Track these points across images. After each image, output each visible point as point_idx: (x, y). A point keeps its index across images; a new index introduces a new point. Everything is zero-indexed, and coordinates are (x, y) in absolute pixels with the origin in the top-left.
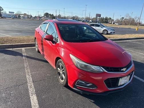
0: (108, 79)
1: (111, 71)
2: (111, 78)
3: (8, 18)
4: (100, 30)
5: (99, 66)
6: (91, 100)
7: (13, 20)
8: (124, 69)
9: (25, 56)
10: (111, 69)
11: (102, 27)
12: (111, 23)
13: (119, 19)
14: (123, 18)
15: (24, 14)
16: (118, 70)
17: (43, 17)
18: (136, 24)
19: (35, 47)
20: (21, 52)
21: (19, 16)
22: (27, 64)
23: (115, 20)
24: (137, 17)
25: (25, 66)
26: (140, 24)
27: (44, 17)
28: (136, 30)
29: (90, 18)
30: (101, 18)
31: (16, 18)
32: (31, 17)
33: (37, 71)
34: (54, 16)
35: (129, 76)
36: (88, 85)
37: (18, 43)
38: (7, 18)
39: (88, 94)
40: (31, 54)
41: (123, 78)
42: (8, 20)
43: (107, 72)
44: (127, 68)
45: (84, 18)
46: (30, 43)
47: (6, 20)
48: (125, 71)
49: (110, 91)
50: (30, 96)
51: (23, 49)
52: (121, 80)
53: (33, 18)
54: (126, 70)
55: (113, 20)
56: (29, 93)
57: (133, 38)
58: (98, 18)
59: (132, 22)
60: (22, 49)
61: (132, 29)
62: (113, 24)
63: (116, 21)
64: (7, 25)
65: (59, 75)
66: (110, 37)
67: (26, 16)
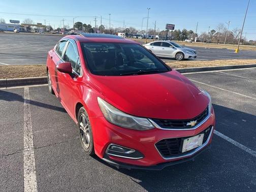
0: (164, 140)
1: (169, 126)
2: (168, 140)
3: (8, 32)
4: (171, 52)
5: (147, 118)
6: (135, 180)
7: (16, 36)
8: (192, 123)
9: (28, 101)
10: (168, 122)
11: (173, 48)
12: (194, 41)
13: (207, 33)
14: (213, 31)
15: (38, 24)
16: (181, 124)
17: (72, 29)
18: (235, 42)
19: (47, 85)
20: (20, 94)
21: (29, 28)
22: (30, 115)
23: (199, 34)
24: (238, 29)
25: (25, 118)
26: (243, 42)
27: (74, 30)
28: (236, 52)
29: (157, 31)
30: (176, 31)
31: (24, 31)
32: (51, 29)
33: (46, 128)
34: (92, 27)
35: (202, 135)
36: (128, 152)
37: (18, 77)
38: (6, 32)
39: (129, 168)
40: (38, 97)
41: (190, 139)
42: (7, 35)
43: (161, 128)
44: (199, 122)
45: (145, 32)
46: (40, 77)
47: (4, 35)
48: (193, 127)
49: (168, 162)
50: (25, 176)
51: (26, 88)
52: (186, 142)
53: (54, 31)
54: (196, 125)
55: (196, 35)
56: (23, 169)
57: (226, 67)
58: (170, 31)
59: (229, 39)
60: (24, 88)
61: (229, 50)
62: (195, 41)
63: (201, 36)
64: (5, 43)
65: (83, 135)
66: (188, 64)
67: (41, 28)
